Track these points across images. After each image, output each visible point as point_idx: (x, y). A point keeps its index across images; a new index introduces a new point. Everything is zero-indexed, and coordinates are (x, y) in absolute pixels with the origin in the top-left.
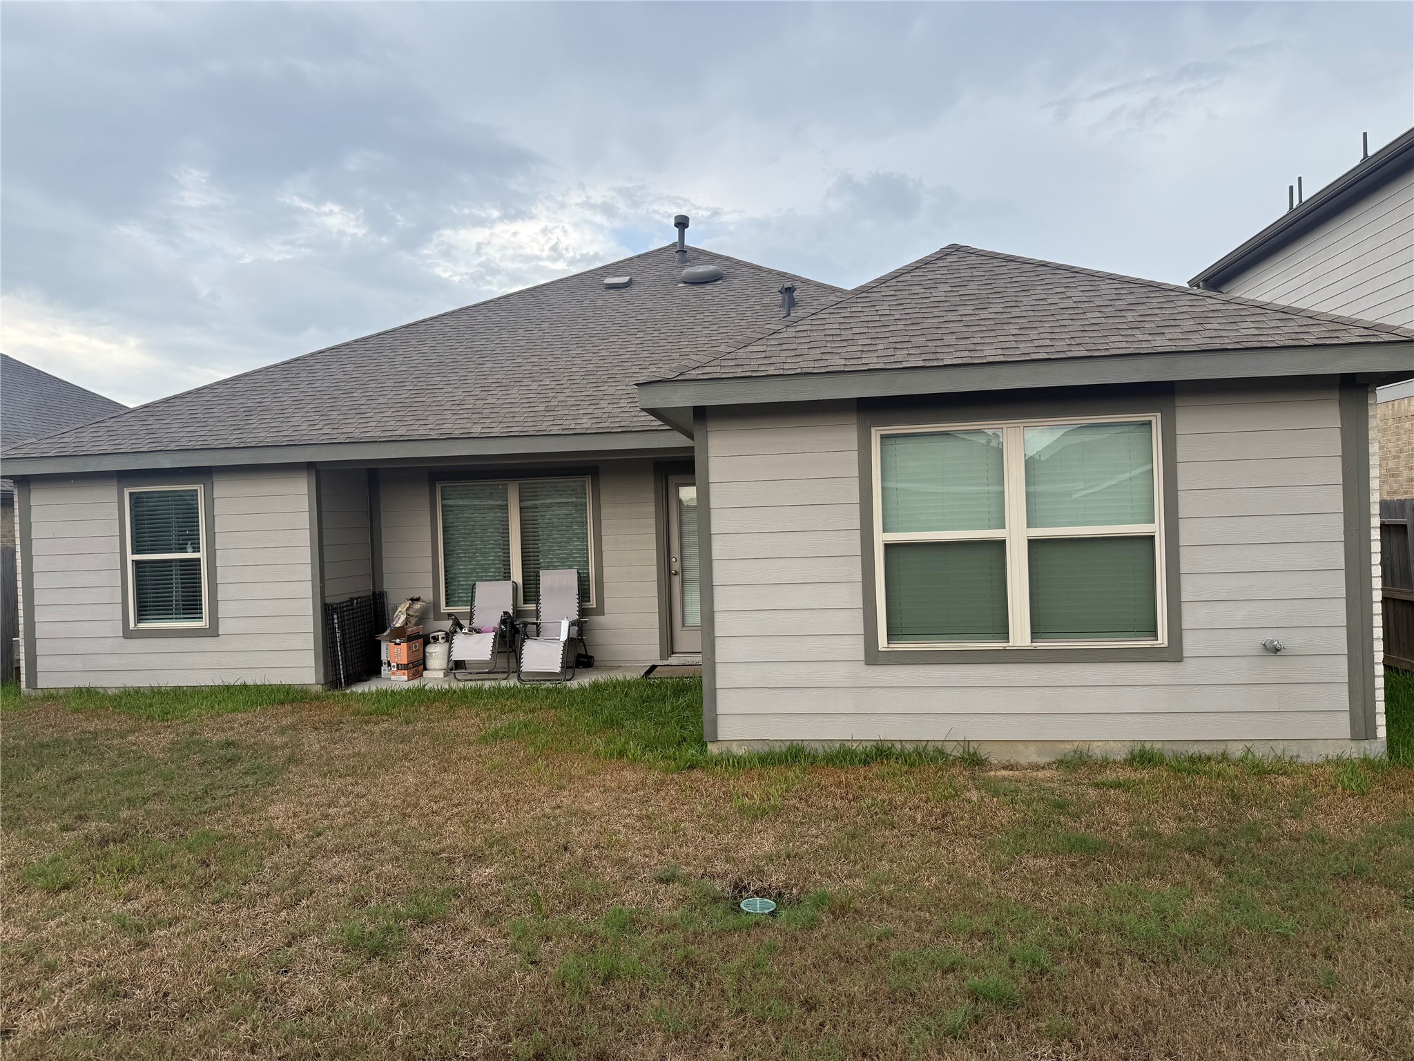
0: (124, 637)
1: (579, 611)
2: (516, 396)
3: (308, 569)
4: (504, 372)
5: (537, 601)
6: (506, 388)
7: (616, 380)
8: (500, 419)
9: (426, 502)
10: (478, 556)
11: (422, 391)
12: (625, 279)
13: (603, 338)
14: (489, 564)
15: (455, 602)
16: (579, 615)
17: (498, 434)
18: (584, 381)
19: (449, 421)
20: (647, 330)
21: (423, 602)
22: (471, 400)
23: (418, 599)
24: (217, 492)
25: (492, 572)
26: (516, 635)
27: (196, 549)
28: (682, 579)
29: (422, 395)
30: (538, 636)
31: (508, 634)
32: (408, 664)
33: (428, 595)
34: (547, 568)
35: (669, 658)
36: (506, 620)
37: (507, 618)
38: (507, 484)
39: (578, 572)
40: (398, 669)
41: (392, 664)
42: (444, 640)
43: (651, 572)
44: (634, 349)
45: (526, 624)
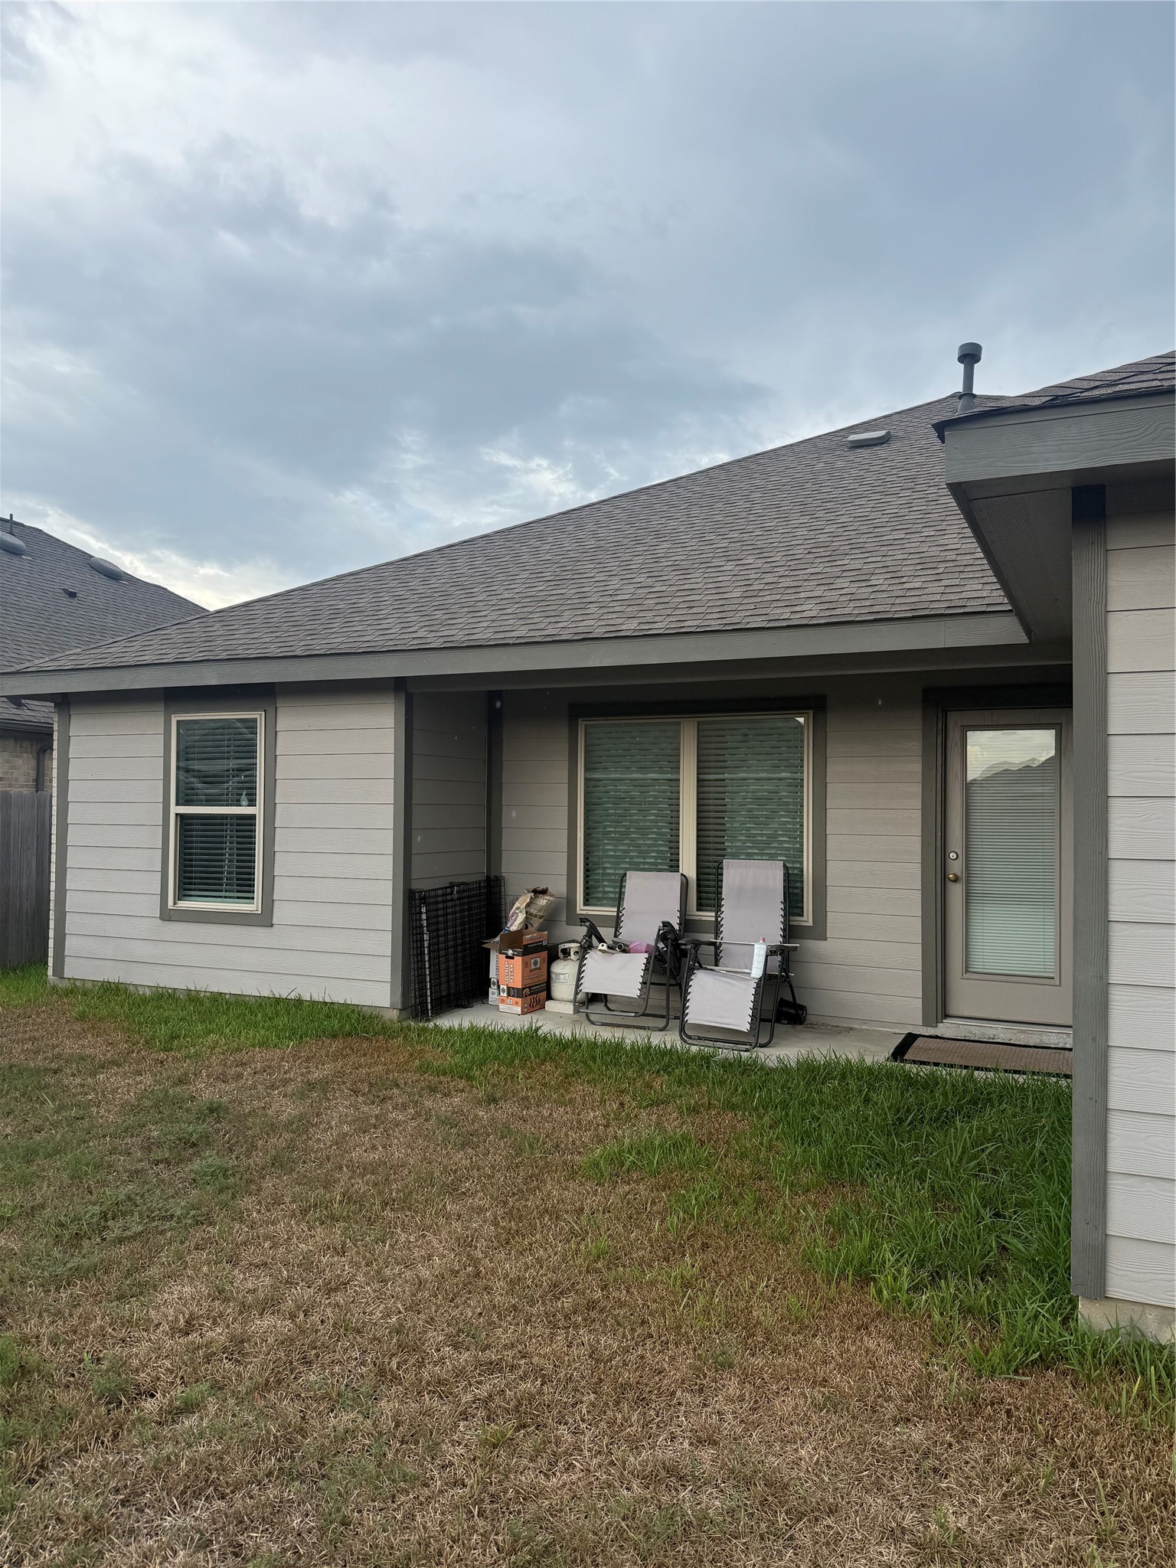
0: (161, 918)
1: (784, 930)
2: (699, 580)
3: (389, 836)
4: (686, 553)
5: (718, 907)
6: (684, 572)
7: (864, 550)
8: (669, 612)
9: (564, 746)
10: (633, 832)
11: (565, 581)
12: (882, 433)
13: (843, 502)
14: (649, 846)
15: (598, 899)
16: (784, 937)
17: (661, 631)
18: (811, 556)
19: (592, 617)
20: (916, 486)
21: (552, 896)
22: (630, 589)
23: (544, 892)
24: (283, 723)
25: (653, 857)
26: (683, 959)
27: (252, 802)
28: (967, 889)
29: (563, 586)
30: (716, 965)
31: (668, 958)
32: (523, 989)
33: (559, 887)
34: (735, 856)
35: (940, 1025)
36: (666, 933)
37: (669, 933)
38: (679, 723)
39: (784, 866)
40: (509, 995)
41: (502, 987)
42: (577, 957)
43: (910, 874)
44: (897, 511)
45: (697, 944)
